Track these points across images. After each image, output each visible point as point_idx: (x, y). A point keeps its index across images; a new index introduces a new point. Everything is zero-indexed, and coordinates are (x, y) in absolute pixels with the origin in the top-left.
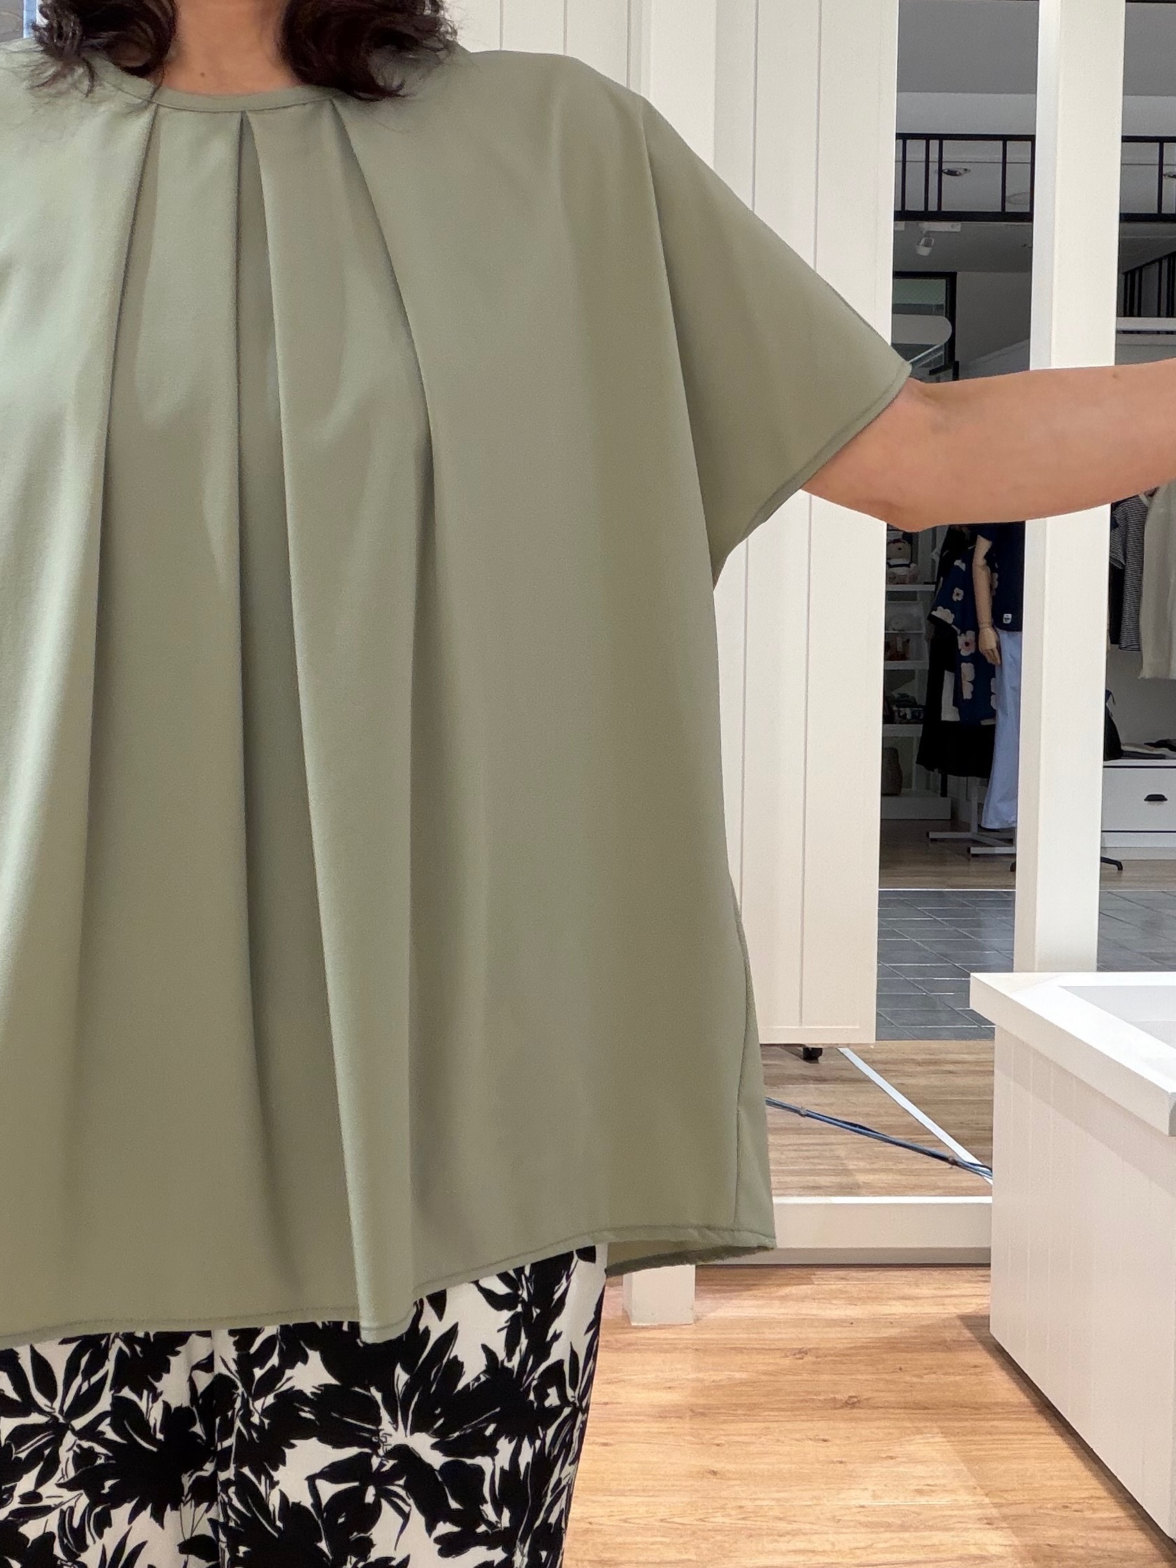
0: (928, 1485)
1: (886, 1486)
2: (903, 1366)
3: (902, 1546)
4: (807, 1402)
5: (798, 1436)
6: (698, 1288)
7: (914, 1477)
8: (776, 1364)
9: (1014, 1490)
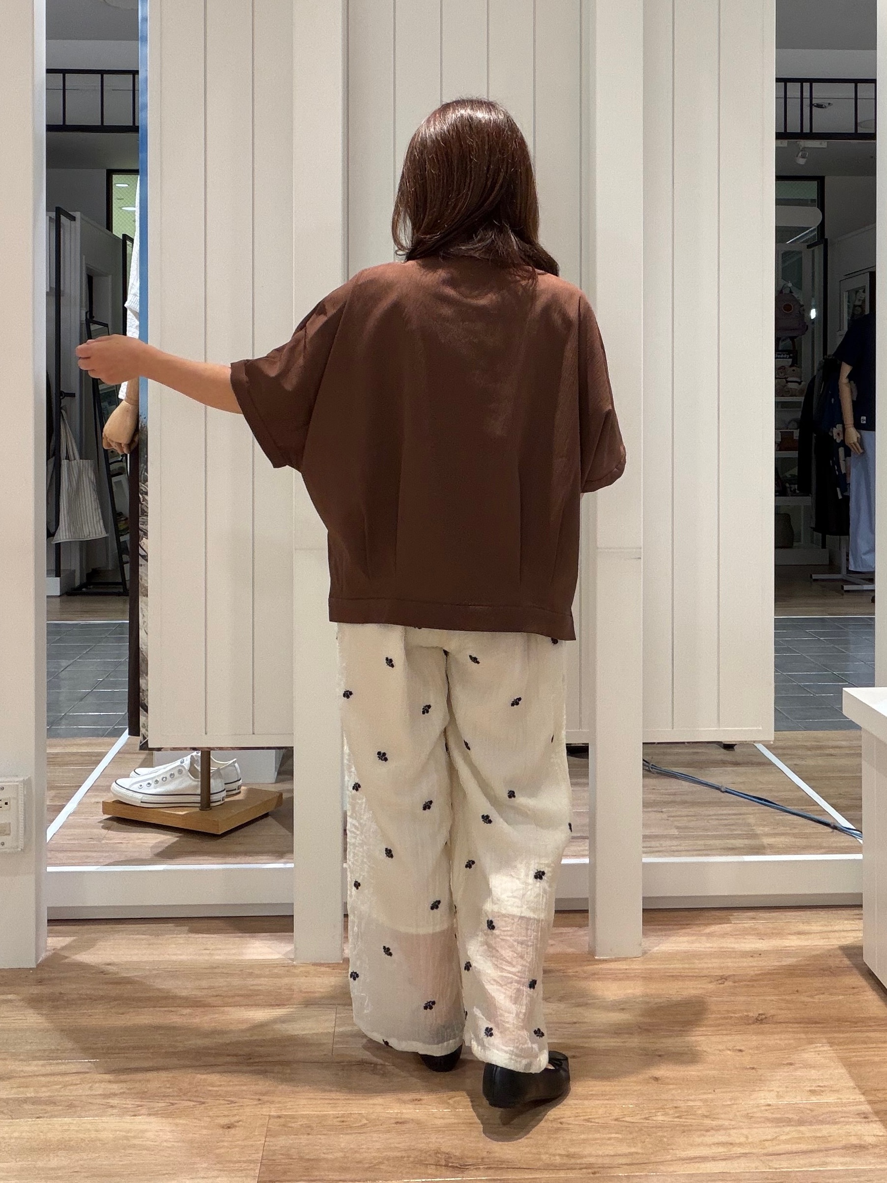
0: (819, 1086)
1: (787, 1087)
2: (800, 989)
3: (799, 1138)
4: (727, 1019)
5: (720, 1047)
6: (645, 927)
7: (809, 1080)
8: (704, 988)
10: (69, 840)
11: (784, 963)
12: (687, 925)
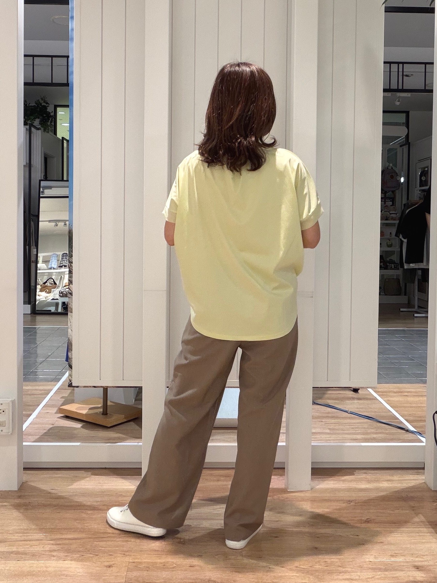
0: (395, 553)
1: (379, 553)
2: (387, 507)
3: (385, 577)
4: (351, 521)
5: (348, 534)
6: (312, 476)
7: (390, 550)
8: (341, 506)
9: (427, 555)
10: (33, 430)
11: (380, 495)
12: (333, 475)
